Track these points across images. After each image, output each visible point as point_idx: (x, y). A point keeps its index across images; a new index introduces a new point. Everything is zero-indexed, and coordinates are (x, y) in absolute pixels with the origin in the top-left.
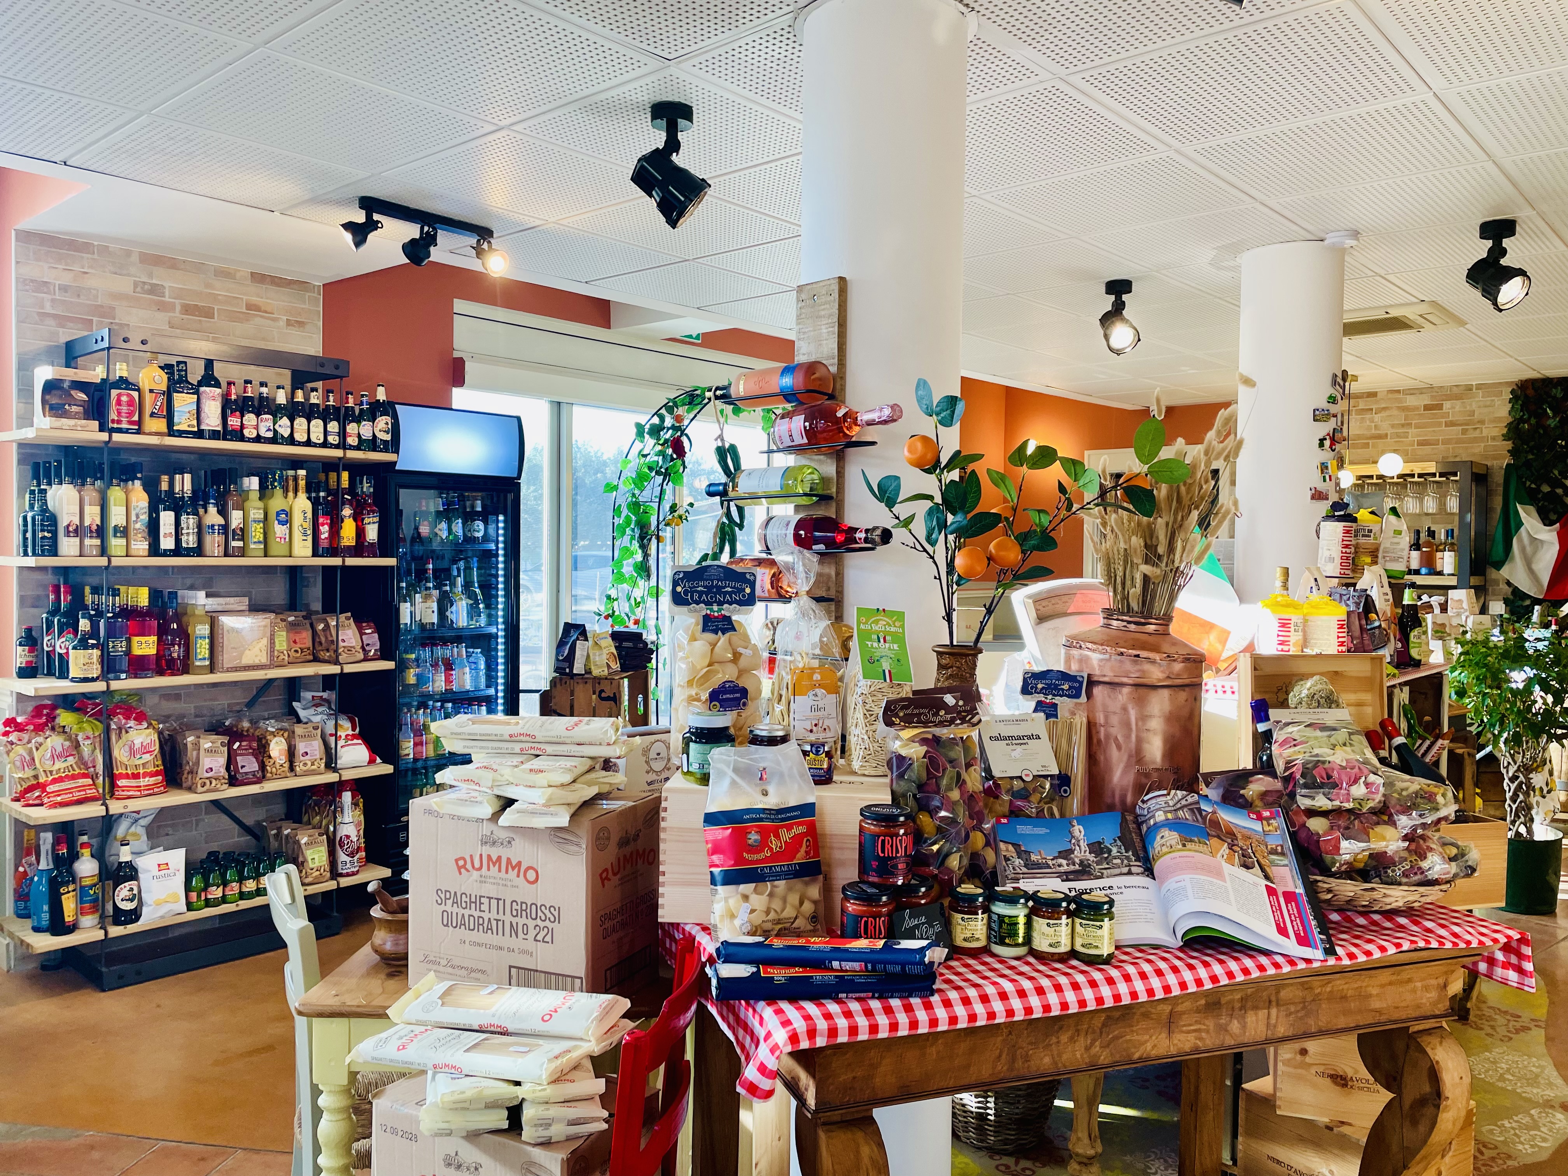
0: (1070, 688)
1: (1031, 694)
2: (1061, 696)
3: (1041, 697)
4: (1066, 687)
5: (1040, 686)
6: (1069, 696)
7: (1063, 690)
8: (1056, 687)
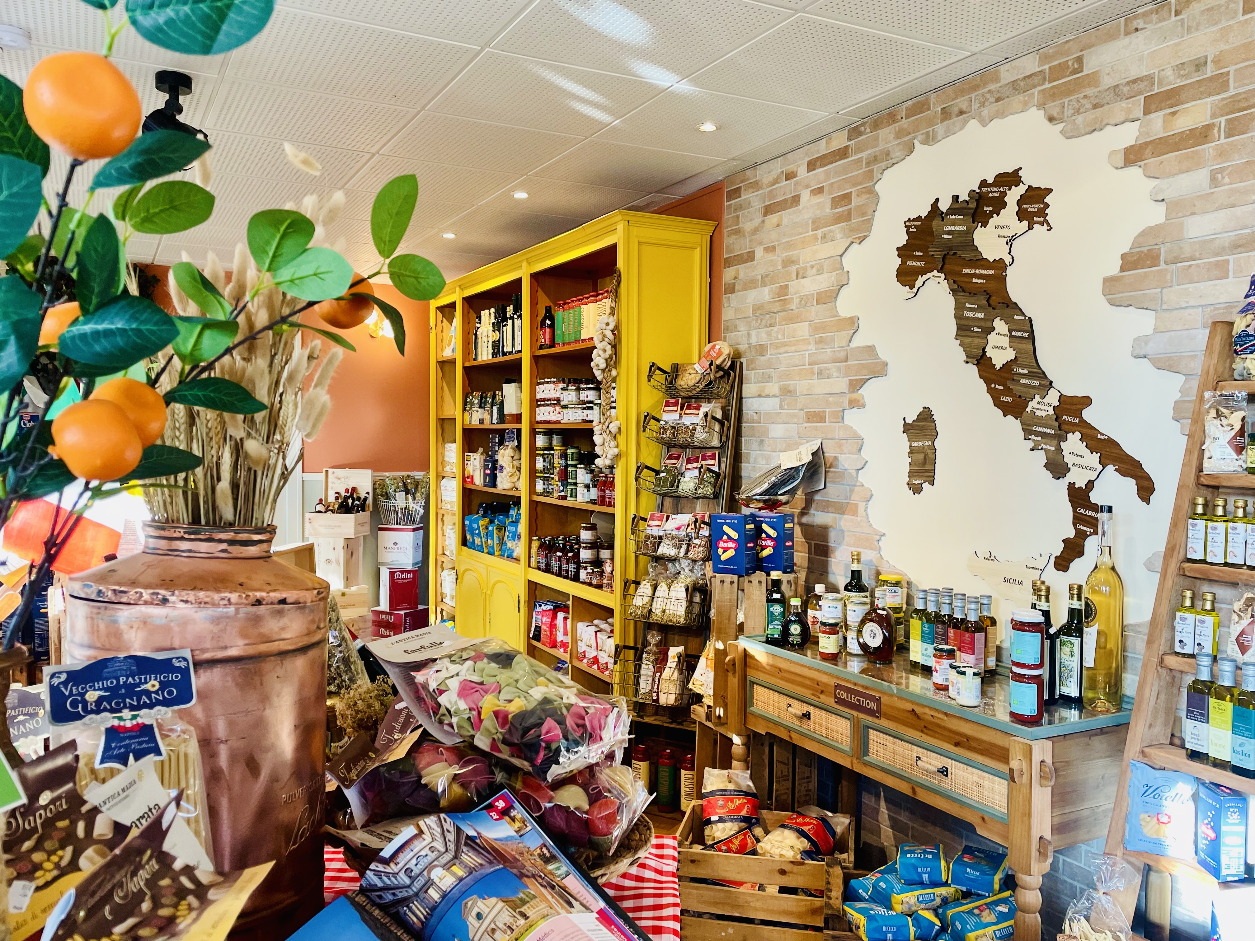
0: (164, 685)
1: (77, 717)
2: (151, 706)
3: (108, 720)
4: (152, 685)
5: (92, 696)
6: (166, 703)
7: (148, 693)
8: (131, 690)
